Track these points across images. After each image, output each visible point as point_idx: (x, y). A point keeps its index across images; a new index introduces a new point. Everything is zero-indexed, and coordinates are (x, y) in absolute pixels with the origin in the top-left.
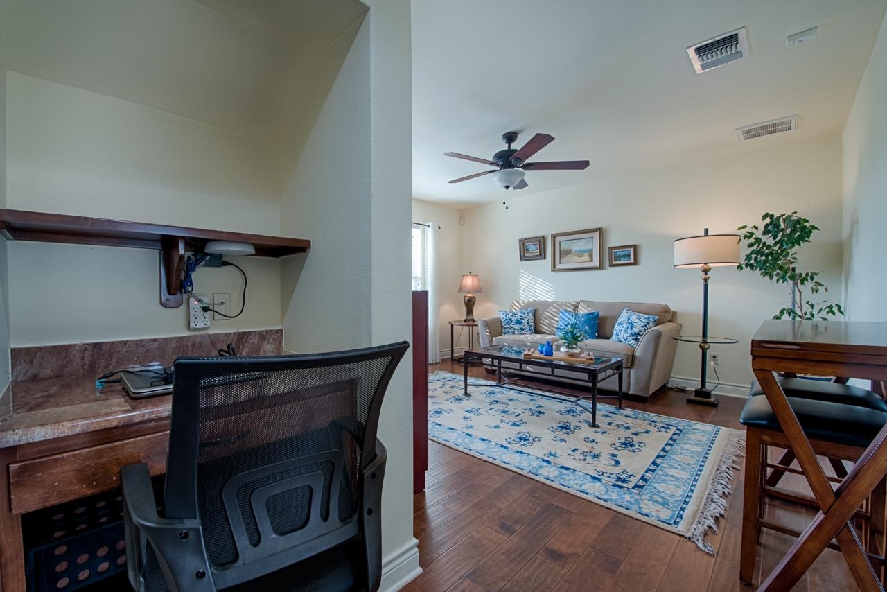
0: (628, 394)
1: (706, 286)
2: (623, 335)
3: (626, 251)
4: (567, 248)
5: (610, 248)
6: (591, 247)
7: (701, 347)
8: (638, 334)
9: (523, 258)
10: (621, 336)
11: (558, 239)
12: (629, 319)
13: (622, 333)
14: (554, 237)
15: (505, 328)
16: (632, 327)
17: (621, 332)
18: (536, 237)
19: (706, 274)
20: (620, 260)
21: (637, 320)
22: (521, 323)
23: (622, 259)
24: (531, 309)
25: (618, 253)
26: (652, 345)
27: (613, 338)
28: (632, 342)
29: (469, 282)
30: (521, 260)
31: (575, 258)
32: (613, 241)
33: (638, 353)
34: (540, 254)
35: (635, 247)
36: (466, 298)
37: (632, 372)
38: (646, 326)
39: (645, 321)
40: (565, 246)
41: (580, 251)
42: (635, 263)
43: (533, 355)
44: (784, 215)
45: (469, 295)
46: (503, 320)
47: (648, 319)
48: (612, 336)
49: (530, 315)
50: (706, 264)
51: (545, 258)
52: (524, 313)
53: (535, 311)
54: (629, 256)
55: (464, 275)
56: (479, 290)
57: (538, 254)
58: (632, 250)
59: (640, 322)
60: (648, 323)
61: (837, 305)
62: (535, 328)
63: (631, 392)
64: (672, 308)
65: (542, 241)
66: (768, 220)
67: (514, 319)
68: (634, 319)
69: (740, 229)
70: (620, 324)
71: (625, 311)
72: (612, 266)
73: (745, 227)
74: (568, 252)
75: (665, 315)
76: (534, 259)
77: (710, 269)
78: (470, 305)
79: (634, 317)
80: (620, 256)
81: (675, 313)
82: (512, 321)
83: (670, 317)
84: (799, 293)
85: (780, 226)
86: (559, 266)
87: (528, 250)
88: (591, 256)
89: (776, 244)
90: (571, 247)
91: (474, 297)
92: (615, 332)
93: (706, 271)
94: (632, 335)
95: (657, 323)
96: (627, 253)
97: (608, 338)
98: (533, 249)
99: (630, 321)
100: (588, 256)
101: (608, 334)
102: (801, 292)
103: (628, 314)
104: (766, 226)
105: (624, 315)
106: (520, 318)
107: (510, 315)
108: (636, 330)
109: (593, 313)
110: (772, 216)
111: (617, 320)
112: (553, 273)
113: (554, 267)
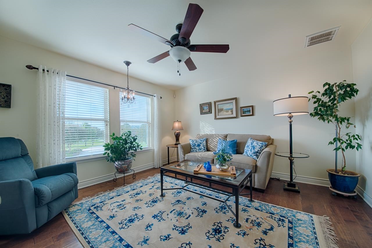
0: (254, 187)
1: (291, 126)
2: (249, 153)
3: (248, 109)
4: (221, 108)
5: (240, 107)
6: (232, 107)
7: (289, 159)
8: (257, 152)
9: (202, 113)
10: (248, 153)
11: (217, 104)
12: (252, 144)
13: (249, 152)
14: (215, 103)
15: (192, 149)
16: (254, 149)
17: (248, 150)
18: (207, 103)
19: (291, 119)
20: (245, 114)
21: (256, 145)
22: (200, 146)
23: (246, 113)
24: (205, 138)
25: (245, 110)
26: (266, 160)
27: (244, 154)
28: (255, 157)
29: (177, 125)
30: (201, 114)
31: (225, 113)
32: (242, 104)
33: (259, 164)
34: (209, 111)
35: (252, 107)
36: (176, 133)
37: (256, 175)
38: (261, 148)
39: (261, 145)
40: (220, 107)
41: (227, 109)
42: (253, 115)
43: (200, 172)
44: (336, 83)
45: (178, 131)
46: (191, 144)
47: (262, 144)
48: (244, 153)
49: (204, 141)
50: (290, 113)
51: (211, 113)
52: (202, 141)
53: (207, 139)
54: (250, 111)
55: (174, 122)
56: (182, 129)
57: (208, 111)
58: (251, 108)
59: (258, 146)
60: (262, 146)
61: (357, 135)
62: (207, 148)
63: (256, 187)
64: (272, 137)
65: (210, 104)
66: (327, 87)
67: (196, 144)
68: (255, 144)
69: (309, 93)
70: (248, 146)
71: (249, 139)
72: (242, 116)
73: (313, 92)
74: (221, 110)
75: (269, 142)
76: (206, 114)
77: (293, 116)
78: (177, 137)
79: (255, 143)
80: (245, 112)
81: (273, 139)
82: (195, 145)
83: (271, 142)
84: (339, 129)
85: (333, 90)
86: (218, 117)
87: (204, 109)
88: (232, 112)
89: (330, 101)
90: (223, 108)
91: (180, 133)
92: (245, 151)
93: (290, 117)
94: (254, 153)
95: (266, 146)
96: (249, 110)
97: (242, 154)
98: (206, 109)
99: (253, 145)
100: (231, 112)
101: (241, 151)
102: (340, 128)
103: (251, 141)
104: (326, 90)
105: (249, 142)
106: (199, 143)
107: (195, 141)
108: (256, 150)
109: (234, 141)
110: (329, 85)
111: (246, 144)
112: (215, 120)
113: (216, 117)
